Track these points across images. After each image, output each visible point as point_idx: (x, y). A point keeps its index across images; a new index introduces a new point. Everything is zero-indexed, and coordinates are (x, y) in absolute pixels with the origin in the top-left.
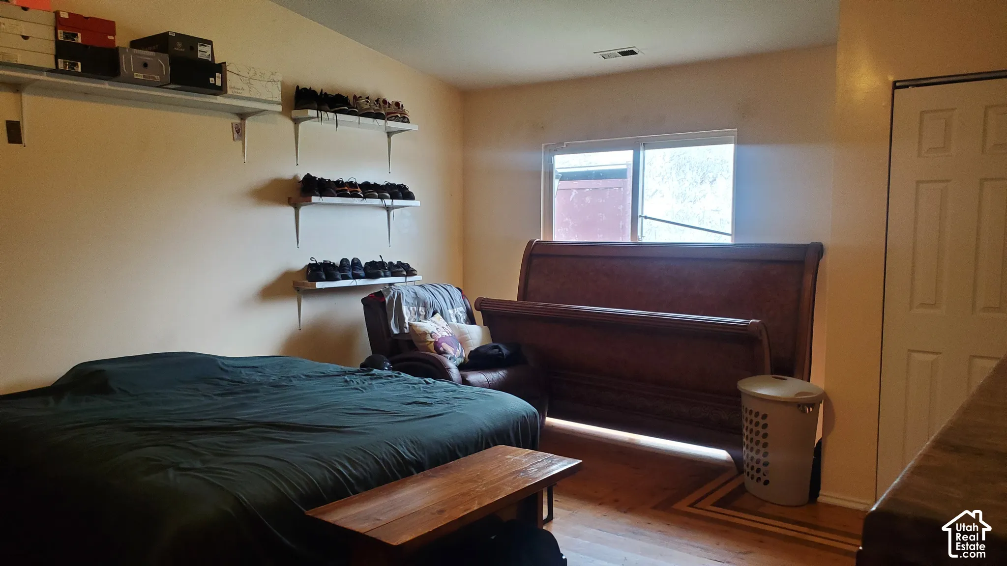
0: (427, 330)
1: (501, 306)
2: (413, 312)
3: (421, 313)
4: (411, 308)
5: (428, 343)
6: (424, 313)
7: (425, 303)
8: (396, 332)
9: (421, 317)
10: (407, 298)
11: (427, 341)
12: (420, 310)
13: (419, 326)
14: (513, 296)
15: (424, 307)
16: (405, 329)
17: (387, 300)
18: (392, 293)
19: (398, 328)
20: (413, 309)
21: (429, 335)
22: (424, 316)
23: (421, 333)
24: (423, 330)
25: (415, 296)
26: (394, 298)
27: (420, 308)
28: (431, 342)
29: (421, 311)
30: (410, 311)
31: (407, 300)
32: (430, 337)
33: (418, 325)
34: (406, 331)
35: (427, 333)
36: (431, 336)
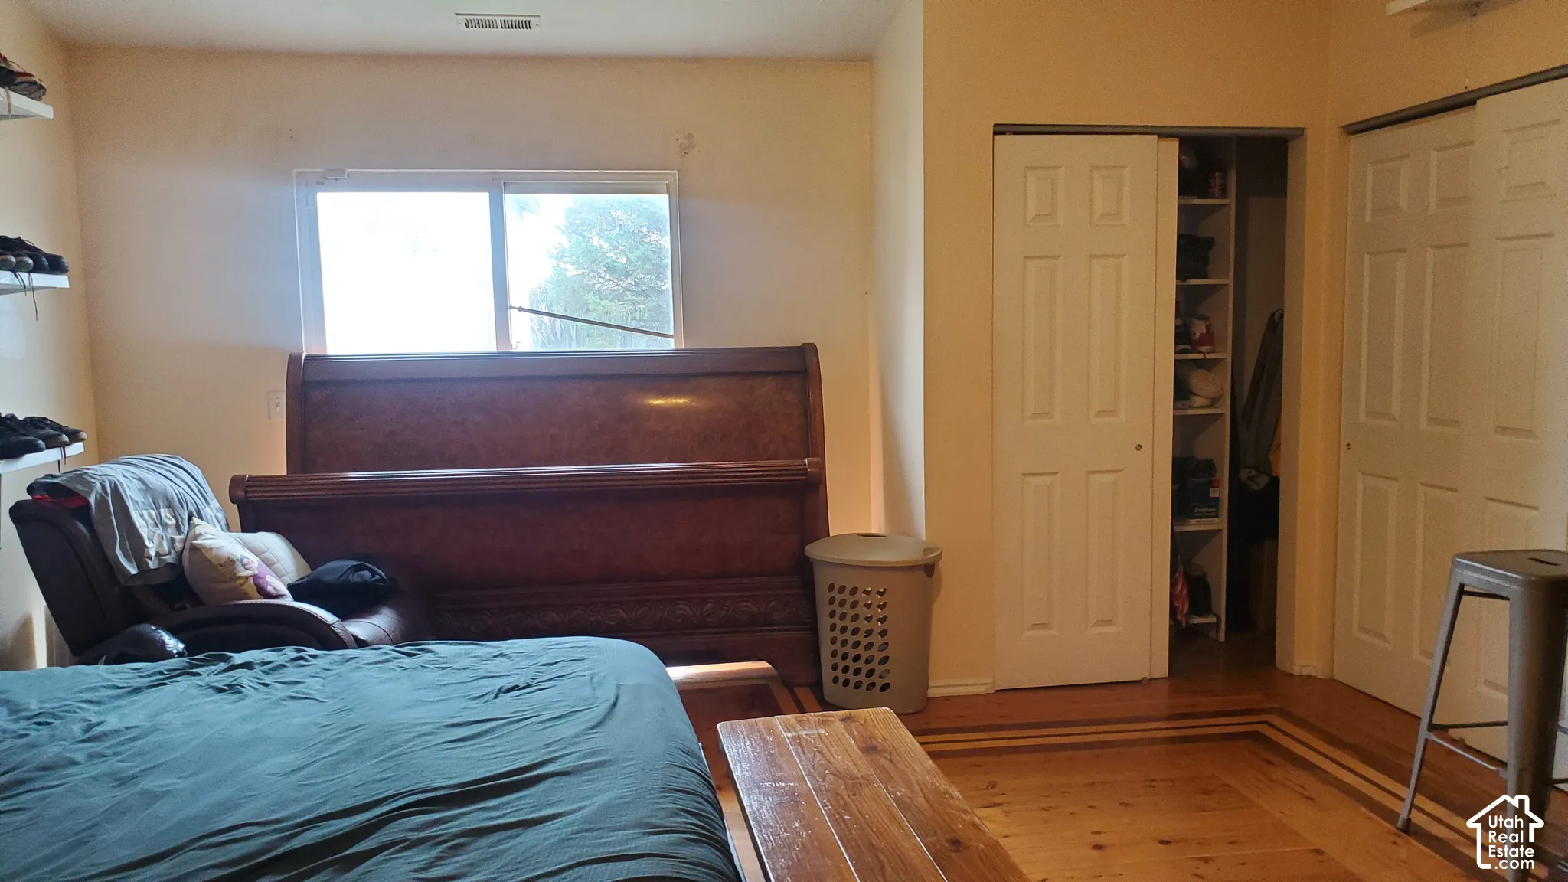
0: (233, 554)
1: (285, 488)
2: (151, 522)
3: (169, 522)
4: (145, 512)
5: (241, 581)
6: (174, 521)
7: (167, 499)
8: (133, 571)
9: (169, 530)
10: (132, 494)
11: (240, 577)
12: (163, 515)
13: (217, 548)
14: (279, 468)
15: (169, 507)
16: (149, 561)
17: (92, 500)
18: (99, 486)
19: (132, 563)
20: (150, 515)
21: (240, 565)
22: (174, 527)
23: (223, 562)
24: (227, 556)
25: (142, 487)
26: (107, 495)
27: (162, 510)
28: (247, 578)
29: (166, 516)
30: (145, 520)
31: (133, 496)
32: (242, 568)
33: (214, 546)
34: (152, 565)
35: (235, 559)
36: (243, 565)
